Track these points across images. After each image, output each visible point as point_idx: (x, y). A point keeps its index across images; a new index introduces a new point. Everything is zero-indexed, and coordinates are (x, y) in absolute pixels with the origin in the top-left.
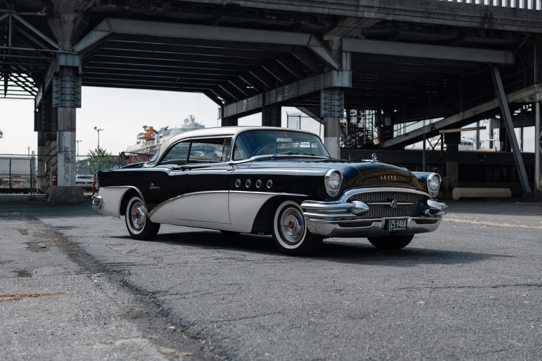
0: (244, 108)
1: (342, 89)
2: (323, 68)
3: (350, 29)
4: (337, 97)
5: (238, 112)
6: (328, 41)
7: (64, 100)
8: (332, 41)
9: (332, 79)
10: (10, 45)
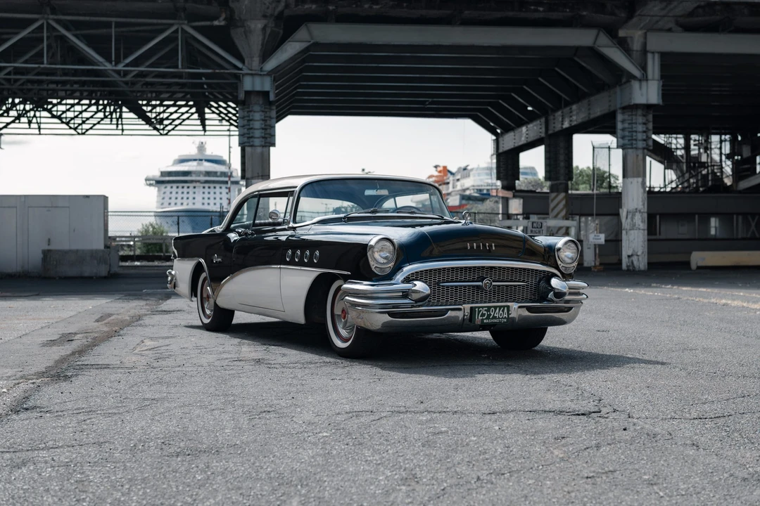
0: (523, 139)
1: (648, 107)
2: (620, 77)
3: (658, 18)
4: (640, 119)
5: (516, 145)
6: (626, 37)
7: (252, 137)
8: (631, 37)
9: (631, 94)
10: (180, 66)
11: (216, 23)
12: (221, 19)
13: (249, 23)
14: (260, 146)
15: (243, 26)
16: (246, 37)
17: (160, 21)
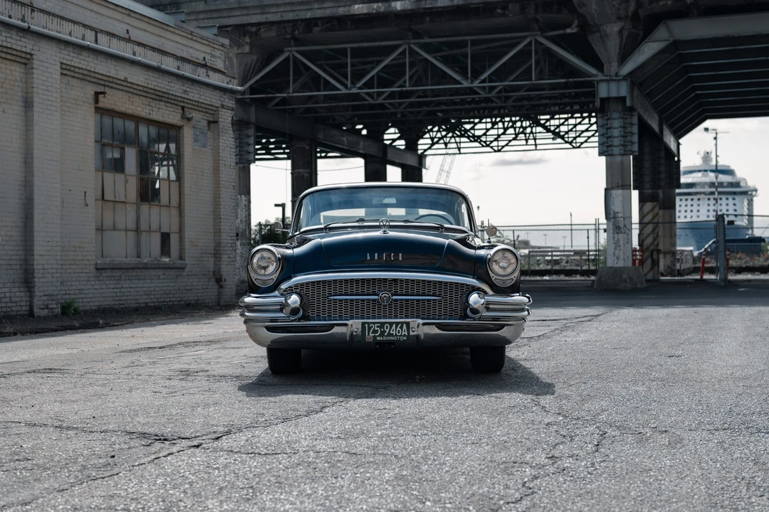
7: (611, 146)
10: (533, 79)
11: (569, 31)
12: (574, 26)
13: (604, 28)
14: (619, 155)
15: (599, 31)
16: (603, 42)
17: (513, 35)
